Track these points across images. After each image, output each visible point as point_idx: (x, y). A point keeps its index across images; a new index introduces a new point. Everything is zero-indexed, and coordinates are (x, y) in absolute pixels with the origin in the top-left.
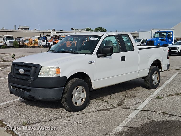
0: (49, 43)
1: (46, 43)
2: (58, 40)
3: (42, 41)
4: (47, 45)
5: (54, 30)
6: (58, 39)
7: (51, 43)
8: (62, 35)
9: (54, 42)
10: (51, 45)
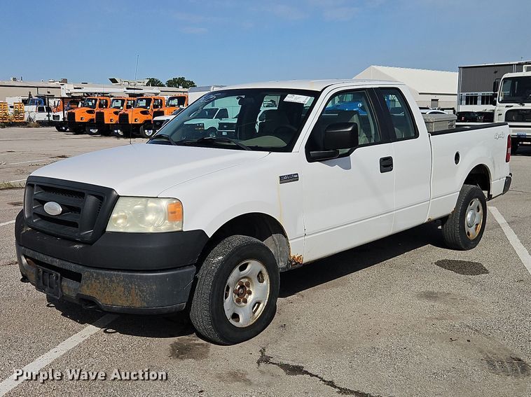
0: (57, 114)
1: (49, 116)
2: (79, 106)
3: (34, 108)
4: (51, 118)
5: (65, 81)
6: (80, 104)
7: (61, 114)
8: (91, 94)
9: (70, 111)
10: (61, 120)
